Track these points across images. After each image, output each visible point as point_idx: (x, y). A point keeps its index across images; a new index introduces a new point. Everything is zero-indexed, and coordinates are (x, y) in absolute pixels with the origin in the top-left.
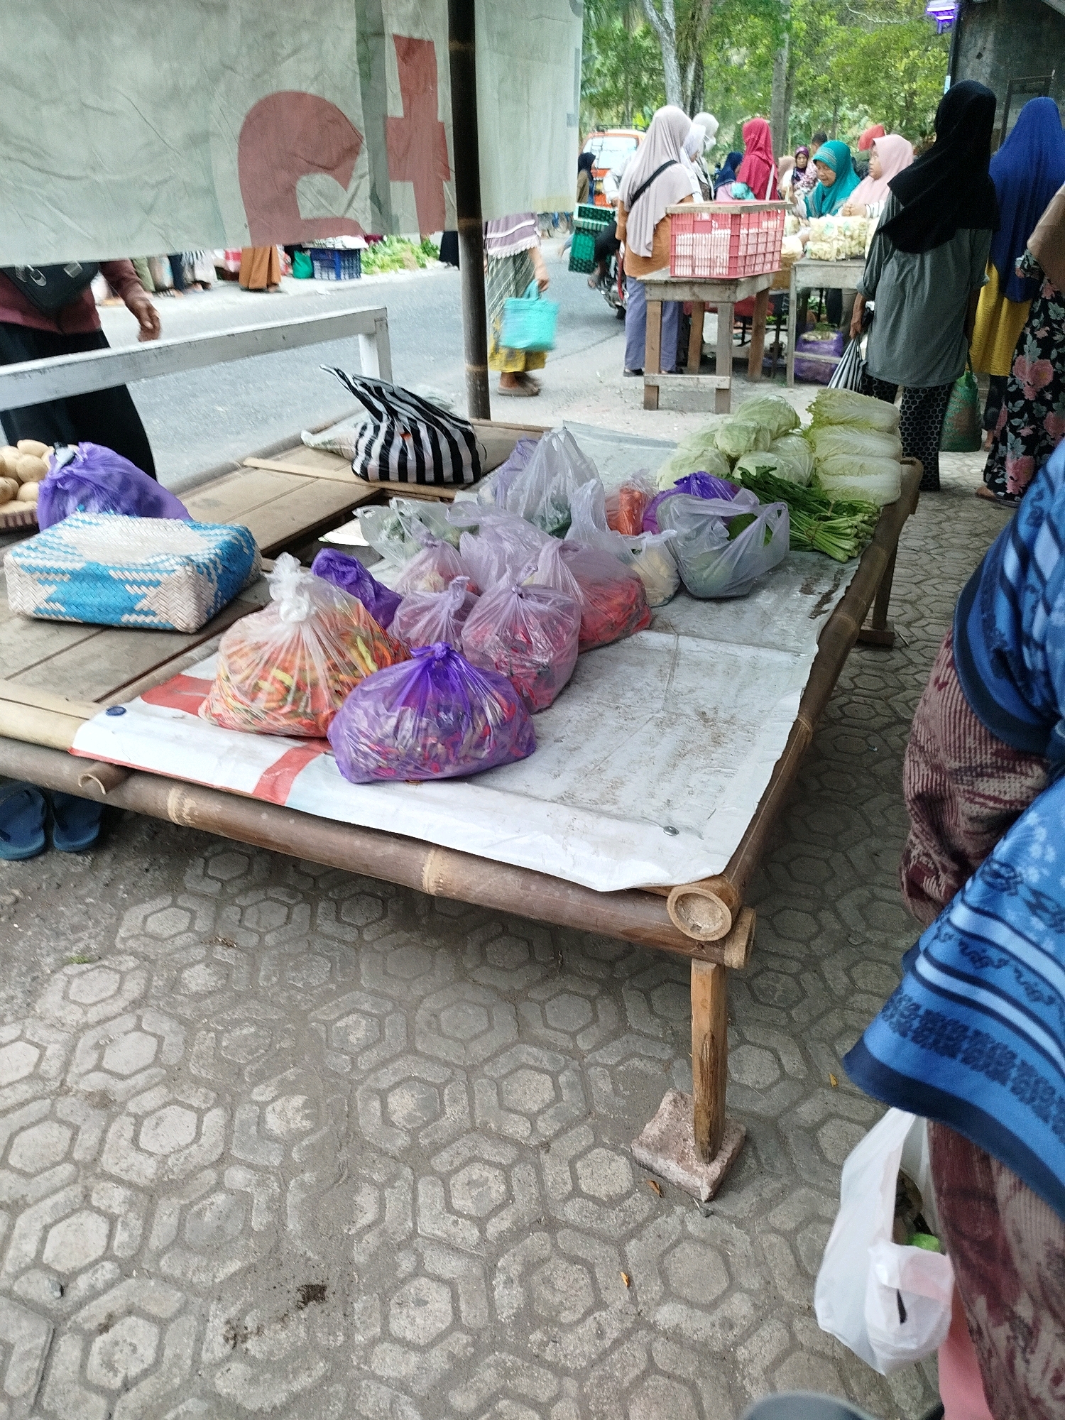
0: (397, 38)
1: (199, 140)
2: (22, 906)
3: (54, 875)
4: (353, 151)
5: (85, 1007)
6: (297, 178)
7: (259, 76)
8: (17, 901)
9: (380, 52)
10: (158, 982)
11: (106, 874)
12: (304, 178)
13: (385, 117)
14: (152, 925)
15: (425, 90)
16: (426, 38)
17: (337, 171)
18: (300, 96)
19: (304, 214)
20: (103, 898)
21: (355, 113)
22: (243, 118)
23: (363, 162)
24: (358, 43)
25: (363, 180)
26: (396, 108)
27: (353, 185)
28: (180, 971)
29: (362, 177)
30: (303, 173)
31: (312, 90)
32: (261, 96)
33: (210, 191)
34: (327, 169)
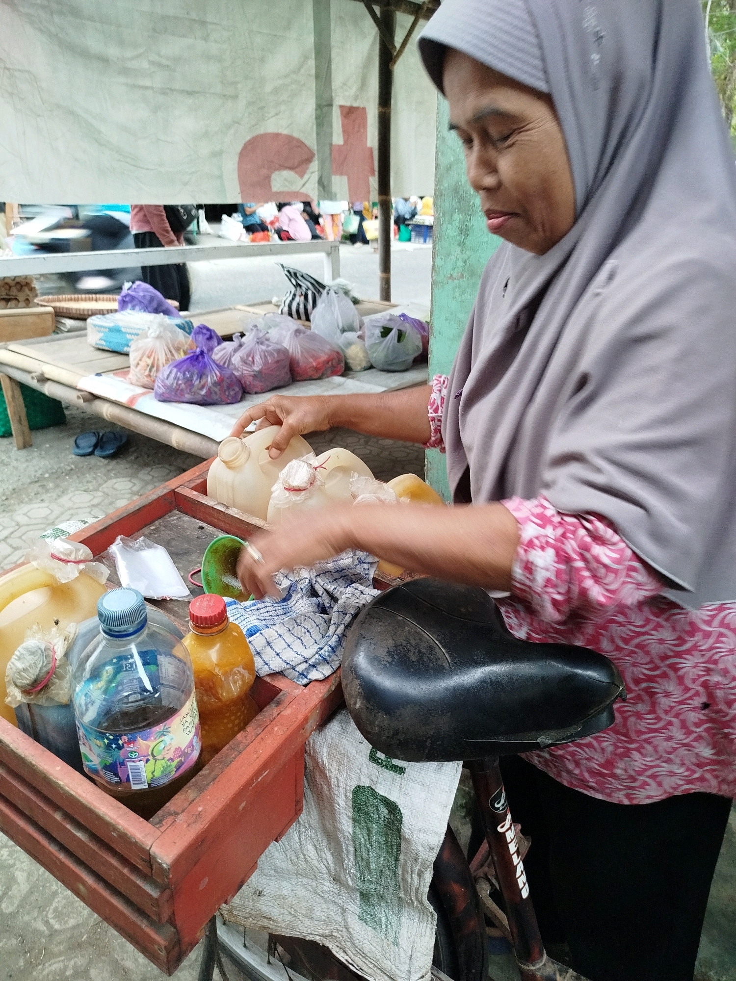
0: (341, 107)
1: (217, 154)
2: (72, 472)
3: (90, 464)
4: (309, 160)
5: (74, 503)
6: (272, 173)
7: (253, 126)
8: (72, 470)
9: (330, 114)
10: (106, 501)
11: (110, 467)
12: (277, 172)
13: (331, 144)
14: (116, 486)
15: (359, 131)
16: (362, 106)
17: (297, 170)
18: (277, 135)
19: (274, 189)
20: (104, 475)
21: (311, 141)
22: (242, 145)
23: (314, 166)
24: (316, 110)
25: (313, 175)
26: (338, 139)
27: (306, 177)
28: (117, 500)
29: (312, 173)
30: (276, 170)
31: (285, 132)
32: (254, 134)
33: (220, 177)
34: (291, 168)
